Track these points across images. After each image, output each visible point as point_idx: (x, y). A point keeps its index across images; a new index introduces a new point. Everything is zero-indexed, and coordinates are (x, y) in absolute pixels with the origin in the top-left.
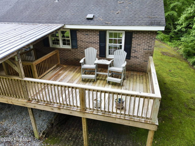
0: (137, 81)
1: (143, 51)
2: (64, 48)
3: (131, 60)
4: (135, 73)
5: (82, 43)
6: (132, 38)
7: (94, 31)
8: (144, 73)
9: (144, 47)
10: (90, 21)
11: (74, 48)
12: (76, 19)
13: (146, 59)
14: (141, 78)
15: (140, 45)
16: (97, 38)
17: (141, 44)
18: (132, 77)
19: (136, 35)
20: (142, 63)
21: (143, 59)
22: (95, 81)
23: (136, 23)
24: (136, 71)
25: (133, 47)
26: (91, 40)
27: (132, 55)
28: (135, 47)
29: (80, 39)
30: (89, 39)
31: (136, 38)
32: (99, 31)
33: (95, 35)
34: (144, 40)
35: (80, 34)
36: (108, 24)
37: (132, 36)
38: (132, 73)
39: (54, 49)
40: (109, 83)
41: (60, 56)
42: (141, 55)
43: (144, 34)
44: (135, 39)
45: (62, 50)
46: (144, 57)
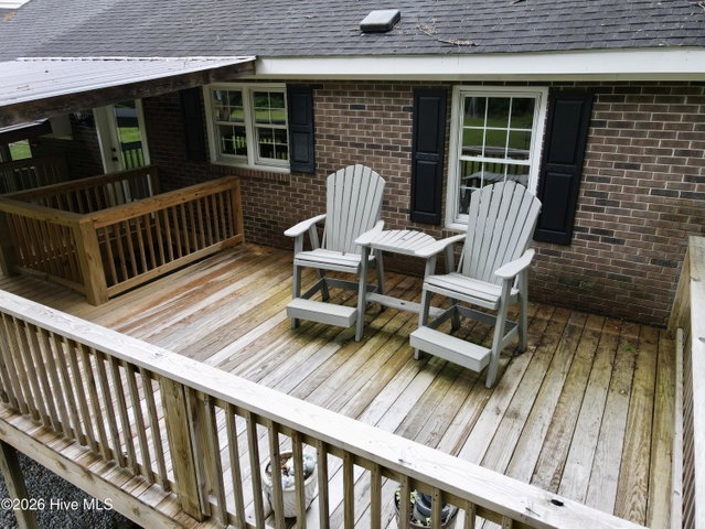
0: (595, 374)
1: (651, 200)
2: (262, 172)
3: (574, 250)
4: (593, 326)
5: (334, 150)
6: (591, 124)
7: (388, 88)
8: (647, 329)
9: (659, 177)
10: (373, 37)
11: (301, 173)
12: (313, 35)
13: (663, 249)
14: (626, 357)
15: (637, 167)
16: (400, 128)
17: (643, 160)
18: (568, 346)
19: (617, 108)
20: (641, 274)
21: (647, 246)
22: (357, 339)
23: (615, 36)
24: (599, 312)
25: (590, 179)
26: (374, 134)
27: (585, 219)
28: (601, 180)
29: (327, 131)
30: (367, 127)
31: (612, 125)
32: (415, 90)
33: (392, 109)
34: (663, 135)
35: (327, 106)
36: (456, 45)
37: (591, 115)
38: (574, 321)
39: (222, 172)
40: (424, 361)
41: (244, 203)
42: (639, 222)
43: (667, 100)
44: (608, 133)
45: (255, 179)
46: (657, 240)
